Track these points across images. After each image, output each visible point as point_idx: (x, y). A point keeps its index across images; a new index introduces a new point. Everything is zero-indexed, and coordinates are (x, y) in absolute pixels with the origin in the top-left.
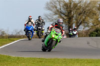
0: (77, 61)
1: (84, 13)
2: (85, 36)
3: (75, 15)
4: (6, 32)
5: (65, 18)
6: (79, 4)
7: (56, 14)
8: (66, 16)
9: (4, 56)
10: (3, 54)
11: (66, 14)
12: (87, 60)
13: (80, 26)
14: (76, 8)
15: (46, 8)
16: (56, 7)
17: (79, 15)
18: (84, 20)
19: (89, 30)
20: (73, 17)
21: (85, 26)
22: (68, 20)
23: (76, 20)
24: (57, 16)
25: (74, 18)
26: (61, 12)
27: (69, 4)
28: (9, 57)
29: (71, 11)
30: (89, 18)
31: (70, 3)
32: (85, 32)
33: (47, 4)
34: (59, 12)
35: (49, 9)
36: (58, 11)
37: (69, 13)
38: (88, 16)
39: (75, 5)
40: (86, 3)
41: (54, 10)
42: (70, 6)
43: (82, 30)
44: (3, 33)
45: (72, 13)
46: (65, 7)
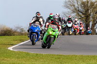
3: (92, 14)
5: (83, 16)
6: (96, 3)
7: (74, 12)
8: (83, 14)
11: (84, 13)
14: (93, 7)
15: (65, 6)
16: (74, 6)
17: (96, 13)
20: (90, 15)
22: (85, 18)
23: (93, 18)
24: (75, 14)
25: (91, 17)
26: (79, 11)
27: (86, 3)
28: (28, 54)
29: (88, 10)
33: (66, 2)
35: (67, 7)
36: (76, 9)
37: (86, 11)
41: (73, 8)
42: (87, 5)
44: (22, 30)
45: (89, 11)
46: (83, 6)
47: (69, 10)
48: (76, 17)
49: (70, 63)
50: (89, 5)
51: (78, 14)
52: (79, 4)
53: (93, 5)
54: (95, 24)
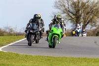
0: (85, 59)
1: (92, 12)
2: (92, 36)
3: (83, 14)
4: (14, 29)
5: (73, 17)
6: (87, 4)
7: (64, 12)
8: (74, 15)
9: (12, 53)
10: (11, 52)
11: (74, 13)
12: (95, 59)
13: (87, 26)
15: (55, 6)
16: (64, 6)
17: (87, 14)
18: (91, 19)
19: (96, 29)
21: (92, 25)
22: (75, 19)
23: (84, 19)
24: (66, 14)
25: (81, 17)
26: (69, 11)
29: (79, 10)
30: (96, 17)
31: (79, 2)
32: (92, 32)
33: (56, 2)
34: (67, 11)
35: (57, 7)
36: (66, 9)
37: (77, 12)
38: (96, 16)
39: (83, 4)
40: (93, 2)
41: (63, 8)
42: (78, 5)
43: (89, 29)
44: (11, 30)
45: (80, 12)
46: (73, 6)
47: (59, 11)
48: (66, 17)
49: (60, 65)
50: (80, 5)
51: (69, 15)
52: (69, 4)
53: (84, 6)
54: (86, 25)
